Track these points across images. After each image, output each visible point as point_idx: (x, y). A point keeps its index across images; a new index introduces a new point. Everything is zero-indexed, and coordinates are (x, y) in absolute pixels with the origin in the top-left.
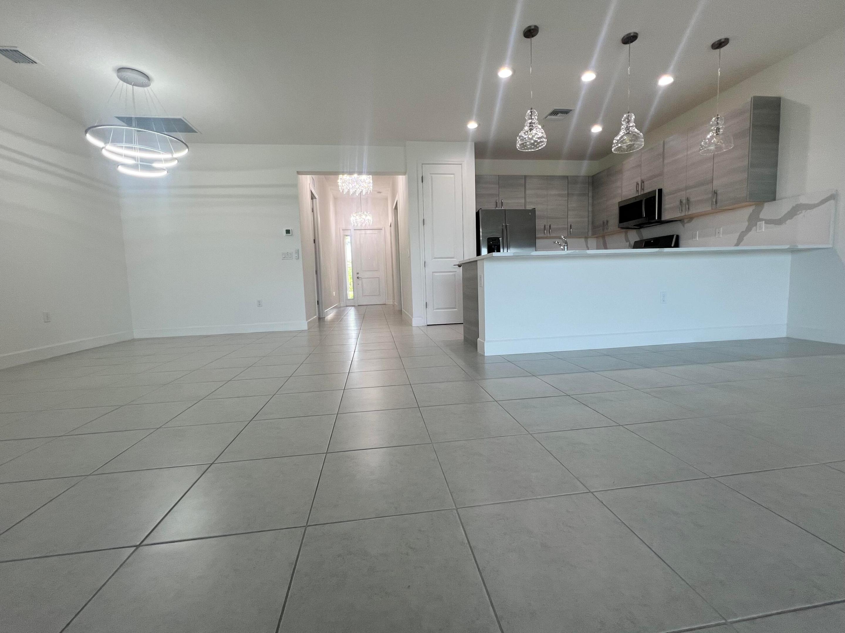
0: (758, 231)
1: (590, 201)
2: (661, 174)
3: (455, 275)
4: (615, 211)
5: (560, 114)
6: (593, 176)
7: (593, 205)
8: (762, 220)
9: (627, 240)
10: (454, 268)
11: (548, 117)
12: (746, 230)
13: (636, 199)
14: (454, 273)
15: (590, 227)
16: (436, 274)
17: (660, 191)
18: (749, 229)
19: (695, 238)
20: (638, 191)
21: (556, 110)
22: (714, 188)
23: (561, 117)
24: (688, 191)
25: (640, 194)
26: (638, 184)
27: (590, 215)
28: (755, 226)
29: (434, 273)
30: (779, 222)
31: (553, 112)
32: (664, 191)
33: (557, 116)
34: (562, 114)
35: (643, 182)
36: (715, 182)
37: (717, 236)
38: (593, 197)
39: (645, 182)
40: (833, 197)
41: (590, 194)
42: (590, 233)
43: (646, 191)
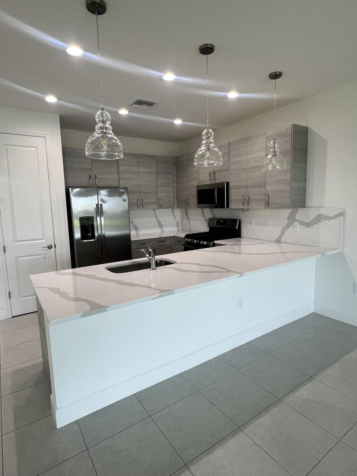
0: (295, 229)
1: (175, 179)
2: (227, 170)
3: (44, 258)
4: (194, 192)
5: (144, 105)
6: (176, 157)
7: (177, 183)
8: (297, 221)
9: (204, 215)
10: (42, 250)
11: (133, 105)
12: (287, 225)
13: (210, 187)
14: (43, 256)
15: (176, 201)
16: (19, 259)
17: (228, 184)
18: (288, 226)
19: (252, 225)
20: (211, 179)
21: (140, 100)
22: (267, 192)
23: (145, 107)
24: (248, 189)
25: (212, 183)
26: (211, 174)
27: (175, 190)
28: (293, 224)
29: (17, 258)
30: (308, 225)
31: (137, 101)
32: (231, 185)
33: (142, 106)
34: (146, 105)
35: (214, 173)
36: (267, 187)
37: (267, 226)
38: (177, 176)
39: (216, 174)
40: (342, 214)
41: (175, 173)
42: (176, 206)
43: (217, 181)
